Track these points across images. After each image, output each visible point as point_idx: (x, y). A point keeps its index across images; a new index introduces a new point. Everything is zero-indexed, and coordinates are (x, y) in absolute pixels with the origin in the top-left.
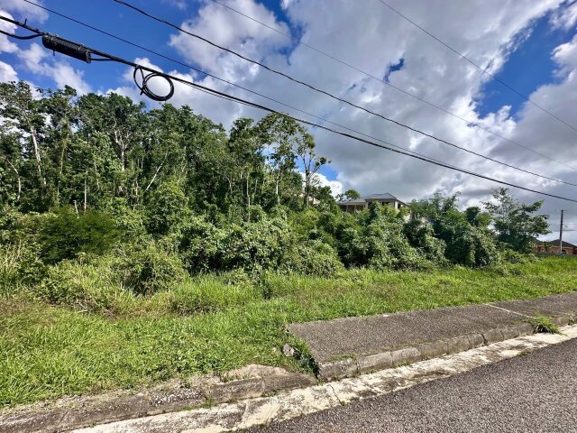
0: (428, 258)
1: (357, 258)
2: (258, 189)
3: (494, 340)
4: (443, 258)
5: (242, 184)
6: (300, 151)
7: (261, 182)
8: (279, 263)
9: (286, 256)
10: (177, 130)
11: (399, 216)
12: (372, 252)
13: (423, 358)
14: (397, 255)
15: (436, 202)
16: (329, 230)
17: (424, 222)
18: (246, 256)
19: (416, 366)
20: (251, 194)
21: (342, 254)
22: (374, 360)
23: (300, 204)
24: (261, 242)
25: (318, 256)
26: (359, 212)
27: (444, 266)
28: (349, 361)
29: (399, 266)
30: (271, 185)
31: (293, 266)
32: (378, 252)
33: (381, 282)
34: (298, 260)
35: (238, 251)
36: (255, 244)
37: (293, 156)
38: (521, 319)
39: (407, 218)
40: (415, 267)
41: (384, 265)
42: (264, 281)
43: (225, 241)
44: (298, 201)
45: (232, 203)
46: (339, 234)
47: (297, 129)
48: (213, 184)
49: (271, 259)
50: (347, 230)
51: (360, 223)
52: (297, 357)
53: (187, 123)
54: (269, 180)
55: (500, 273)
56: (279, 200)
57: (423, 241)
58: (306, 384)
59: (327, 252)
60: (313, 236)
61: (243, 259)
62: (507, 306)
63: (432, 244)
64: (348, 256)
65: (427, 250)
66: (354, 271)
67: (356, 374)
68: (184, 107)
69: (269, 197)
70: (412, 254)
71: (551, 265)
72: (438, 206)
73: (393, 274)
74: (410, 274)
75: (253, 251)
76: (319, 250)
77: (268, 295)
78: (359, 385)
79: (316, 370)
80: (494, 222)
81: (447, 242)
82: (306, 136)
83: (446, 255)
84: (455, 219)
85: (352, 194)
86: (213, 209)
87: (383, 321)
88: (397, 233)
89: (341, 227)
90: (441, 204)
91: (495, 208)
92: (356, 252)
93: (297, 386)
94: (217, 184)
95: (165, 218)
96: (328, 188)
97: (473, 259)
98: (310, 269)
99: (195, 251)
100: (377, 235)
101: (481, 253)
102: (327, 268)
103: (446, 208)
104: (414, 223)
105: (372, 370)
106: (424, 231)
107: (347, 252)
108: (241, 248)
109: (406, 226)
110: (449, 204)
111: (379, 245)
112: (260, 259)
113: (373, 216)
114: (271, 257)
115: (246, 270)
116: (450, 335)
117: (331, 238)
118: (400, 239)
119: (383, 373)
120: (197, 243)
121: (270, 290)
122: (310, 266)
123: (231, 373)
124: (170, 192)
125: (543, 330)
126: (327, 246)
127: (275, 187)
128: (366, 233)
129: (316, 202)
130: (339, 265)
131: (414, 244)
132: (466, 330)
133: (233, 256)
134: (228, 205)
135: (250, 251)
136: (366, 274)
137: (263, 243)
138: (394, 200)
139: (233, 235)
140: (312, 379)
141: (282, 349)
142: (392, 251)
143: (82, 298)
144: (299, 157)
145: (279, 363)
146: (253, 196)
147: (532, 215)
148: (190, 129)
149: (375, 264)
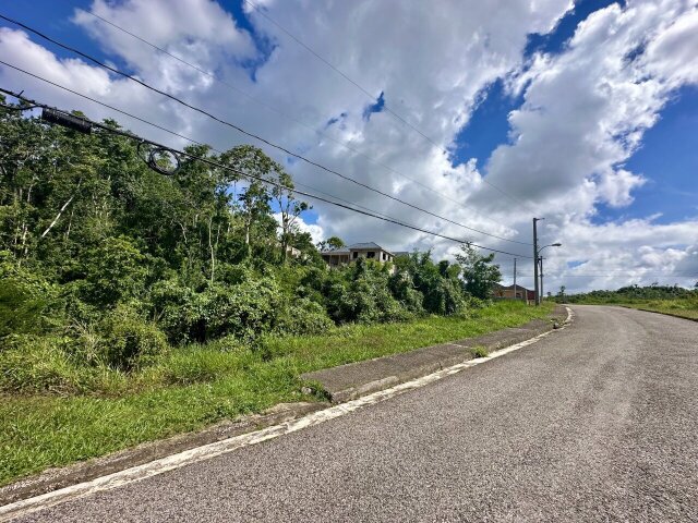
0: (409, 310)
1: (345, 314)
2: (221, 237)
3: (446, 366)
4: (422, 309)
5: (201, 232)
6: (275, 192)
7: (226, 227)
8: (272, 326)
9: (280, 319)
10: (96, 153)
11: (384, 270)
12: (361, 307)
13: (400, 382)
14: (382, 309)
15: (415, 255)
16: (316, 287)
17: (406, 276)
18: (237, 321)
19: (395, 388)
20: (213, 243)
21: (331, 311)
22: (368, 387)
23: (277, 255)
24: (251, 305)
25: (309, 315)
26: (344, 265)
27: (422, 316)
28: (352, 389)
29: (385, 319)
30: (238, 231)
31: (286, 328)
32: (366, 307)
33: (370, 335)
34: (290, 321)
35: (227, 316)
36: (246, 308)
37: (267, 198)
38: (466, 351)
39: (392, 272)
40: (398, 319)
41: (372, 319)
42: (262, 345)
43: (209, 307)
44: (274, 252)
45: (186, 255)
46: (327, 290)
47: (272, 168)
48: (156, 229)
49: (264, 323)
50: (335, 286)
51: (347, 278)
52: (314, 393)
53: (112, 144)
54: (236, 225)
55: (463, 318)
56: (250, 251)
57: (405, 294)
58: (325, 407)
59: (316, 310)
60: (302, 295)
61: (233, 325)
62: (461, 343)
63: (412, 297)
64: (337, 313)
65: (408, 302)
66: (345, 327)
67: (357, 397)
68: (107, 122)
69: (237, 247)
70: (396, 307)
71: (500, 309)
72: (416, 260)
73: (379, 327)
74: (394, 325)
75: (245, 316)
76: (308, 308)
77: (267, 357)
78: (360, 402)
79: (330, 398)
80: (463, 273)
81: (424, 293)
82: (284, 176)
83: (424, 306)
84: (430, 272)
85: (335, 242)
86: (160, 263)
87: (373, 363)
88: (382, 288)
89: (328, 283)
90: (419, 258)
91: (464, 259)
92: (346, 308)
93: (318, 410)
94: (161, 229)
95: (116, 282)
96: (308, 235)
97: (444, 308)
98: (303, 329)
99: (172, 321)
100: (365, 290)
101: (450, 302)
102: (319, 326)
103: (424, 262)
104: (398, 276)
105: (367, 393)
106: (406, 284)
107: (336, 309)
108: (229, 314)
109: (390, 280)
110: (426, 257)
111: (366, 300)
112: (251, 323)
113: (360, 270)
114: (263, 321)
115: (237, 336)
116: (418, 365)
117: (319, 295)
118: (385, 292)
119: (375, 394)
120: (173, 312)
121: (269, 353)
122: (304, 326)
123: (267, 410)
124: (122, 249)
125: (478, 356)
126: (316, 304)
127: (244, 234)
128: (354, 288)
129: (296, 252)
130: (331, 323)
131: (397, 297)
132: (429, 362)
133: (221, 322)
134: (181, 258)
135: (241, 316)
136: (356, 329)
137: (254, 306)
138: (380, 250)
139: (218, 299)
140: (328, 404)
141: (300, 391)
142: (378, 305)
143: (57, 383)
144: (274, 198)
145: (301, 400)
146: (216, 246)
147: (489, 265)
148: (118, 153)
149: (364, 319)
